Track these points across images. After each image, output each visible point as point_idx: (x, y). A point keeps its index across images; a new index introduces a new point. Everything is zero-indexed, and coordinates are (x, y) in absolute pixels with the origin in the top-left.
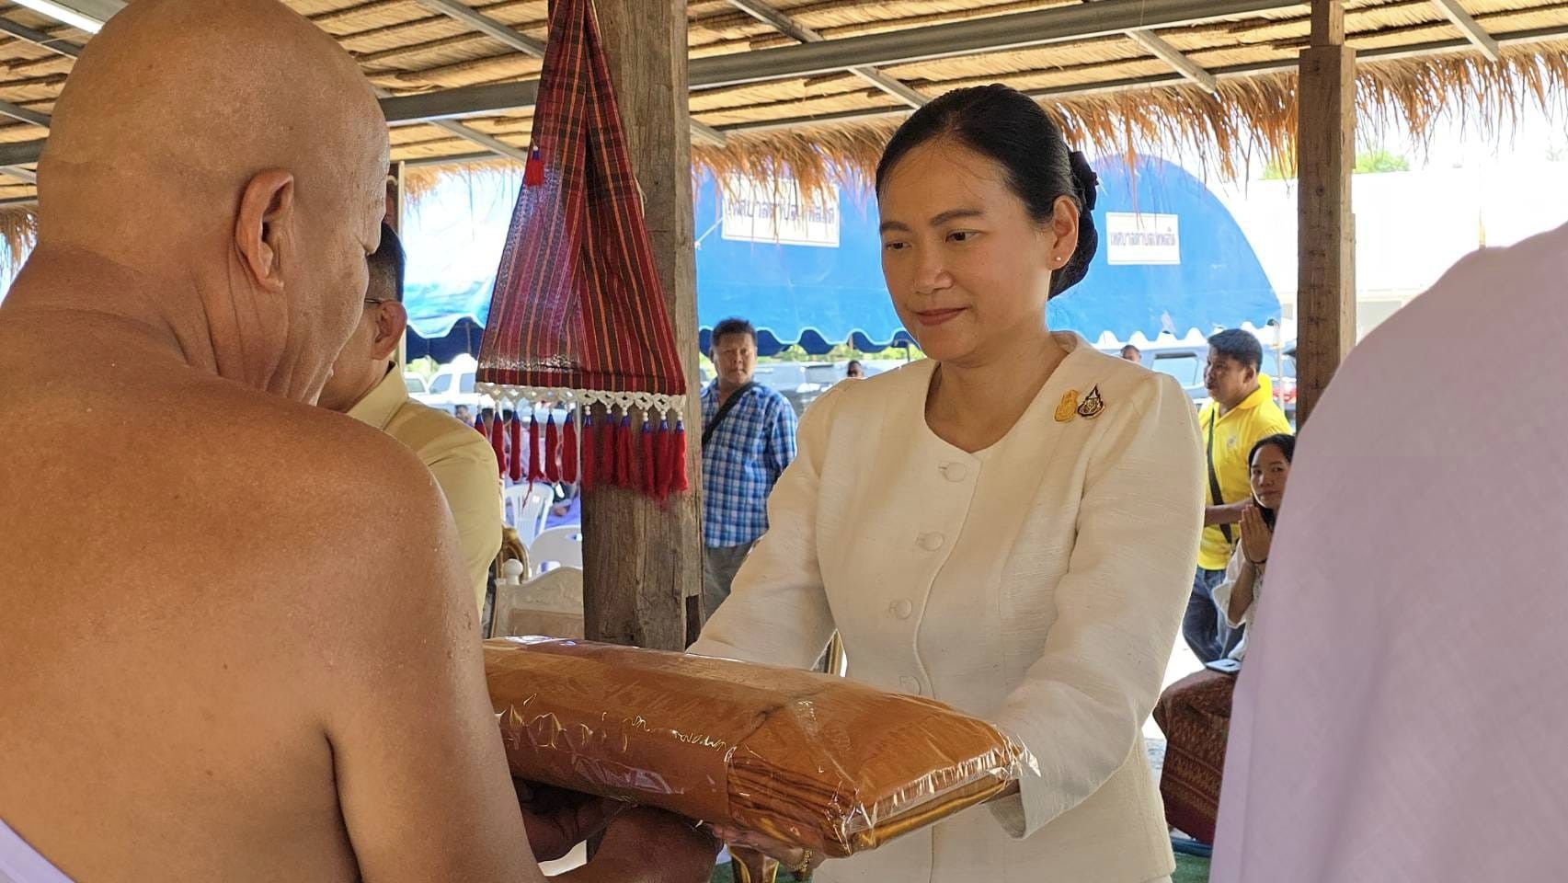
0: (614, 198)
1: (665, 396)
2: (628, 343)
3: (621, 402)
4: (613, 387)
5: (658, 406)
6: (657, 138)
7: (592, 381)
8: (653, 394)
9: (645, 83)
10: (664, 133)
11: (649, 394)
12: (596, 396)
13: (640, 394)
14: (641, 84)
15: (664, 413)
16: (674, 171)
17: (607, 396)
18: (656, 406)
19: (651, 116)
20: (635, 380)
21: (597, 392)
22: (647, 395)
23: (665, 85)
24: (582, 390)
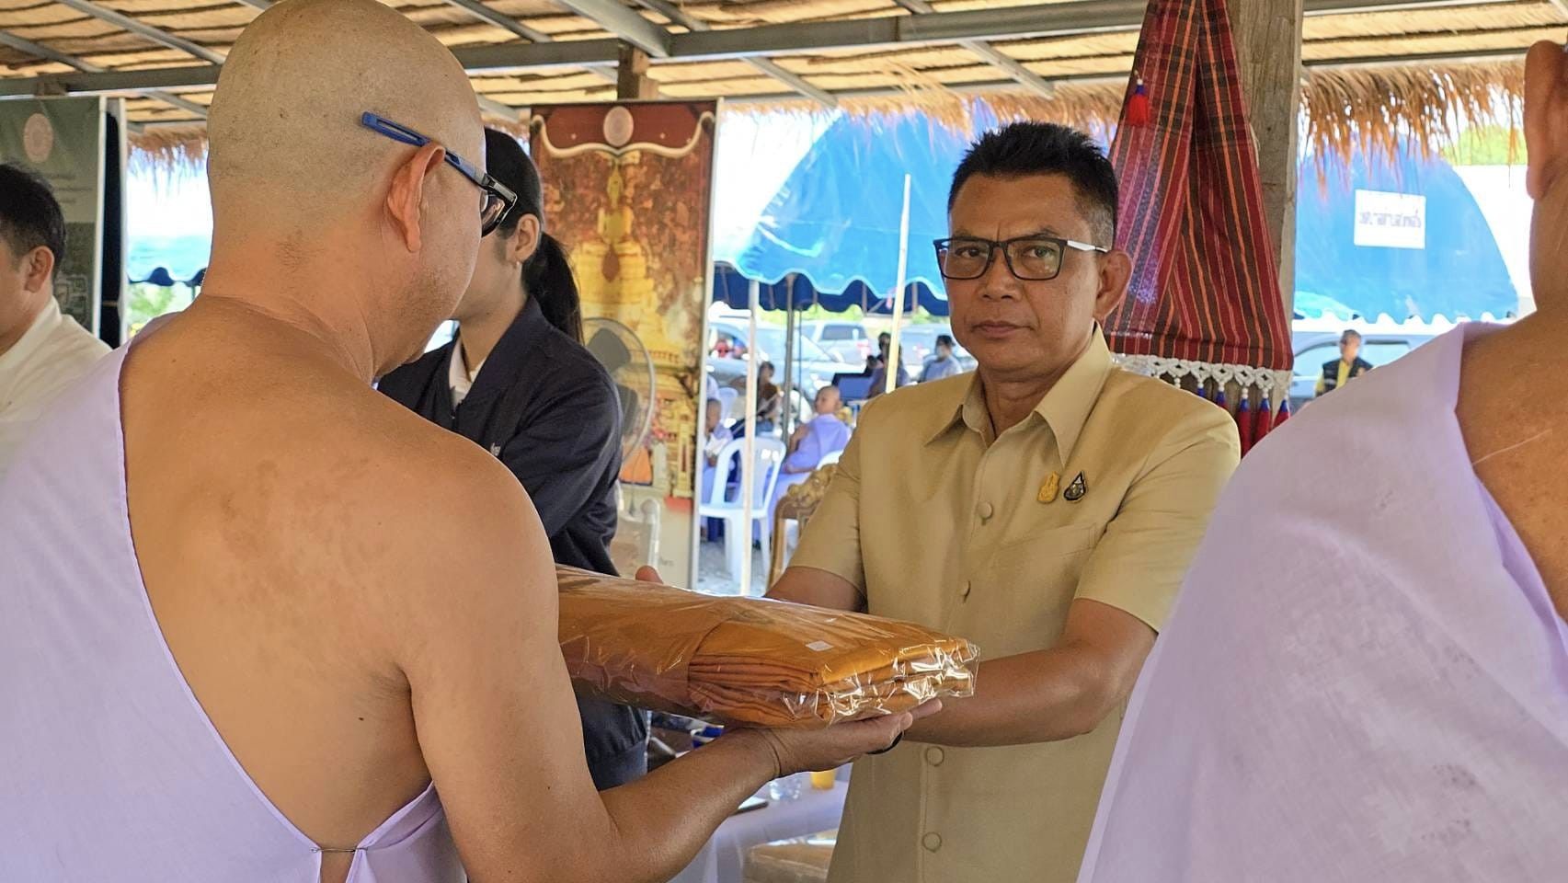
0: (1225, 143)
1: (1270, 371)
2: (1230, 308)
3: (1217, 375)
4: (1210, 359)
5: (1261, 383)
6: (1273, 78)
7: (1186, 349)
8: (1255, 368)
9: (1265, 15)
10: (1282, 72)
11: (1251, 368)
12: (1190, 367)
13: (1241, 368)
14: (1261, 16)
15: (1266, 390)
16: (1289, 116)
17: (1201, 369)
18: (1258, 383)
19: (1269, 53)
20: (1236, 350)
21: (1191, 363)
22: (1248, 369)
23: (1287, 18)
24: (1174, 359)
